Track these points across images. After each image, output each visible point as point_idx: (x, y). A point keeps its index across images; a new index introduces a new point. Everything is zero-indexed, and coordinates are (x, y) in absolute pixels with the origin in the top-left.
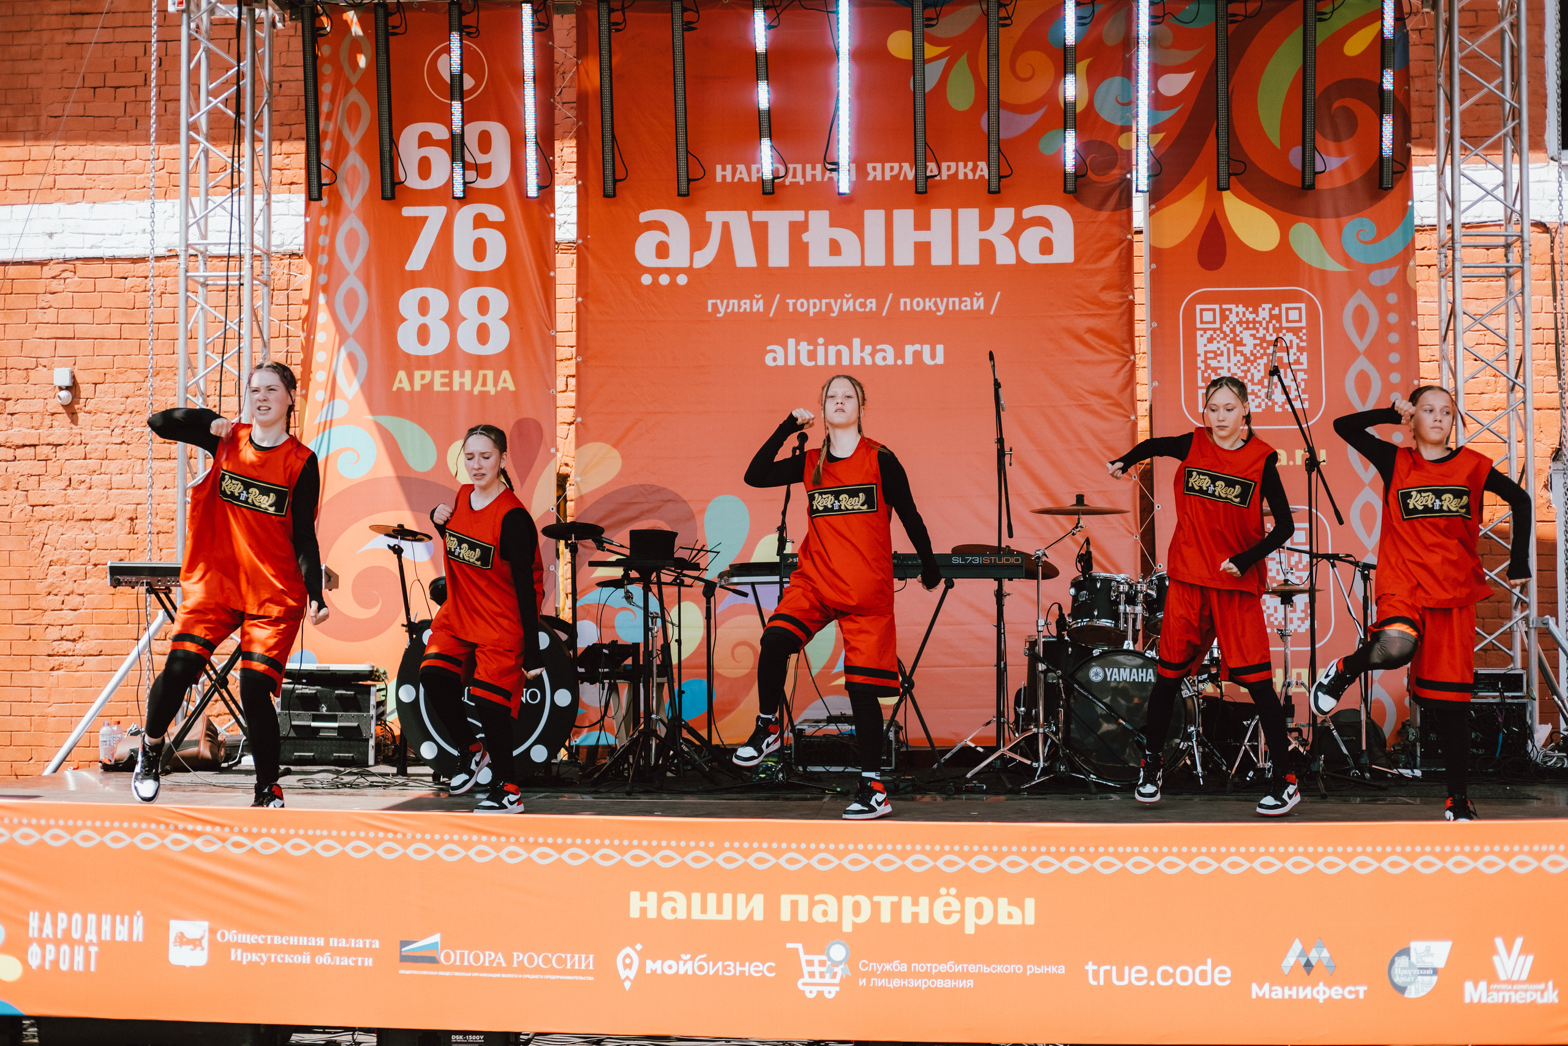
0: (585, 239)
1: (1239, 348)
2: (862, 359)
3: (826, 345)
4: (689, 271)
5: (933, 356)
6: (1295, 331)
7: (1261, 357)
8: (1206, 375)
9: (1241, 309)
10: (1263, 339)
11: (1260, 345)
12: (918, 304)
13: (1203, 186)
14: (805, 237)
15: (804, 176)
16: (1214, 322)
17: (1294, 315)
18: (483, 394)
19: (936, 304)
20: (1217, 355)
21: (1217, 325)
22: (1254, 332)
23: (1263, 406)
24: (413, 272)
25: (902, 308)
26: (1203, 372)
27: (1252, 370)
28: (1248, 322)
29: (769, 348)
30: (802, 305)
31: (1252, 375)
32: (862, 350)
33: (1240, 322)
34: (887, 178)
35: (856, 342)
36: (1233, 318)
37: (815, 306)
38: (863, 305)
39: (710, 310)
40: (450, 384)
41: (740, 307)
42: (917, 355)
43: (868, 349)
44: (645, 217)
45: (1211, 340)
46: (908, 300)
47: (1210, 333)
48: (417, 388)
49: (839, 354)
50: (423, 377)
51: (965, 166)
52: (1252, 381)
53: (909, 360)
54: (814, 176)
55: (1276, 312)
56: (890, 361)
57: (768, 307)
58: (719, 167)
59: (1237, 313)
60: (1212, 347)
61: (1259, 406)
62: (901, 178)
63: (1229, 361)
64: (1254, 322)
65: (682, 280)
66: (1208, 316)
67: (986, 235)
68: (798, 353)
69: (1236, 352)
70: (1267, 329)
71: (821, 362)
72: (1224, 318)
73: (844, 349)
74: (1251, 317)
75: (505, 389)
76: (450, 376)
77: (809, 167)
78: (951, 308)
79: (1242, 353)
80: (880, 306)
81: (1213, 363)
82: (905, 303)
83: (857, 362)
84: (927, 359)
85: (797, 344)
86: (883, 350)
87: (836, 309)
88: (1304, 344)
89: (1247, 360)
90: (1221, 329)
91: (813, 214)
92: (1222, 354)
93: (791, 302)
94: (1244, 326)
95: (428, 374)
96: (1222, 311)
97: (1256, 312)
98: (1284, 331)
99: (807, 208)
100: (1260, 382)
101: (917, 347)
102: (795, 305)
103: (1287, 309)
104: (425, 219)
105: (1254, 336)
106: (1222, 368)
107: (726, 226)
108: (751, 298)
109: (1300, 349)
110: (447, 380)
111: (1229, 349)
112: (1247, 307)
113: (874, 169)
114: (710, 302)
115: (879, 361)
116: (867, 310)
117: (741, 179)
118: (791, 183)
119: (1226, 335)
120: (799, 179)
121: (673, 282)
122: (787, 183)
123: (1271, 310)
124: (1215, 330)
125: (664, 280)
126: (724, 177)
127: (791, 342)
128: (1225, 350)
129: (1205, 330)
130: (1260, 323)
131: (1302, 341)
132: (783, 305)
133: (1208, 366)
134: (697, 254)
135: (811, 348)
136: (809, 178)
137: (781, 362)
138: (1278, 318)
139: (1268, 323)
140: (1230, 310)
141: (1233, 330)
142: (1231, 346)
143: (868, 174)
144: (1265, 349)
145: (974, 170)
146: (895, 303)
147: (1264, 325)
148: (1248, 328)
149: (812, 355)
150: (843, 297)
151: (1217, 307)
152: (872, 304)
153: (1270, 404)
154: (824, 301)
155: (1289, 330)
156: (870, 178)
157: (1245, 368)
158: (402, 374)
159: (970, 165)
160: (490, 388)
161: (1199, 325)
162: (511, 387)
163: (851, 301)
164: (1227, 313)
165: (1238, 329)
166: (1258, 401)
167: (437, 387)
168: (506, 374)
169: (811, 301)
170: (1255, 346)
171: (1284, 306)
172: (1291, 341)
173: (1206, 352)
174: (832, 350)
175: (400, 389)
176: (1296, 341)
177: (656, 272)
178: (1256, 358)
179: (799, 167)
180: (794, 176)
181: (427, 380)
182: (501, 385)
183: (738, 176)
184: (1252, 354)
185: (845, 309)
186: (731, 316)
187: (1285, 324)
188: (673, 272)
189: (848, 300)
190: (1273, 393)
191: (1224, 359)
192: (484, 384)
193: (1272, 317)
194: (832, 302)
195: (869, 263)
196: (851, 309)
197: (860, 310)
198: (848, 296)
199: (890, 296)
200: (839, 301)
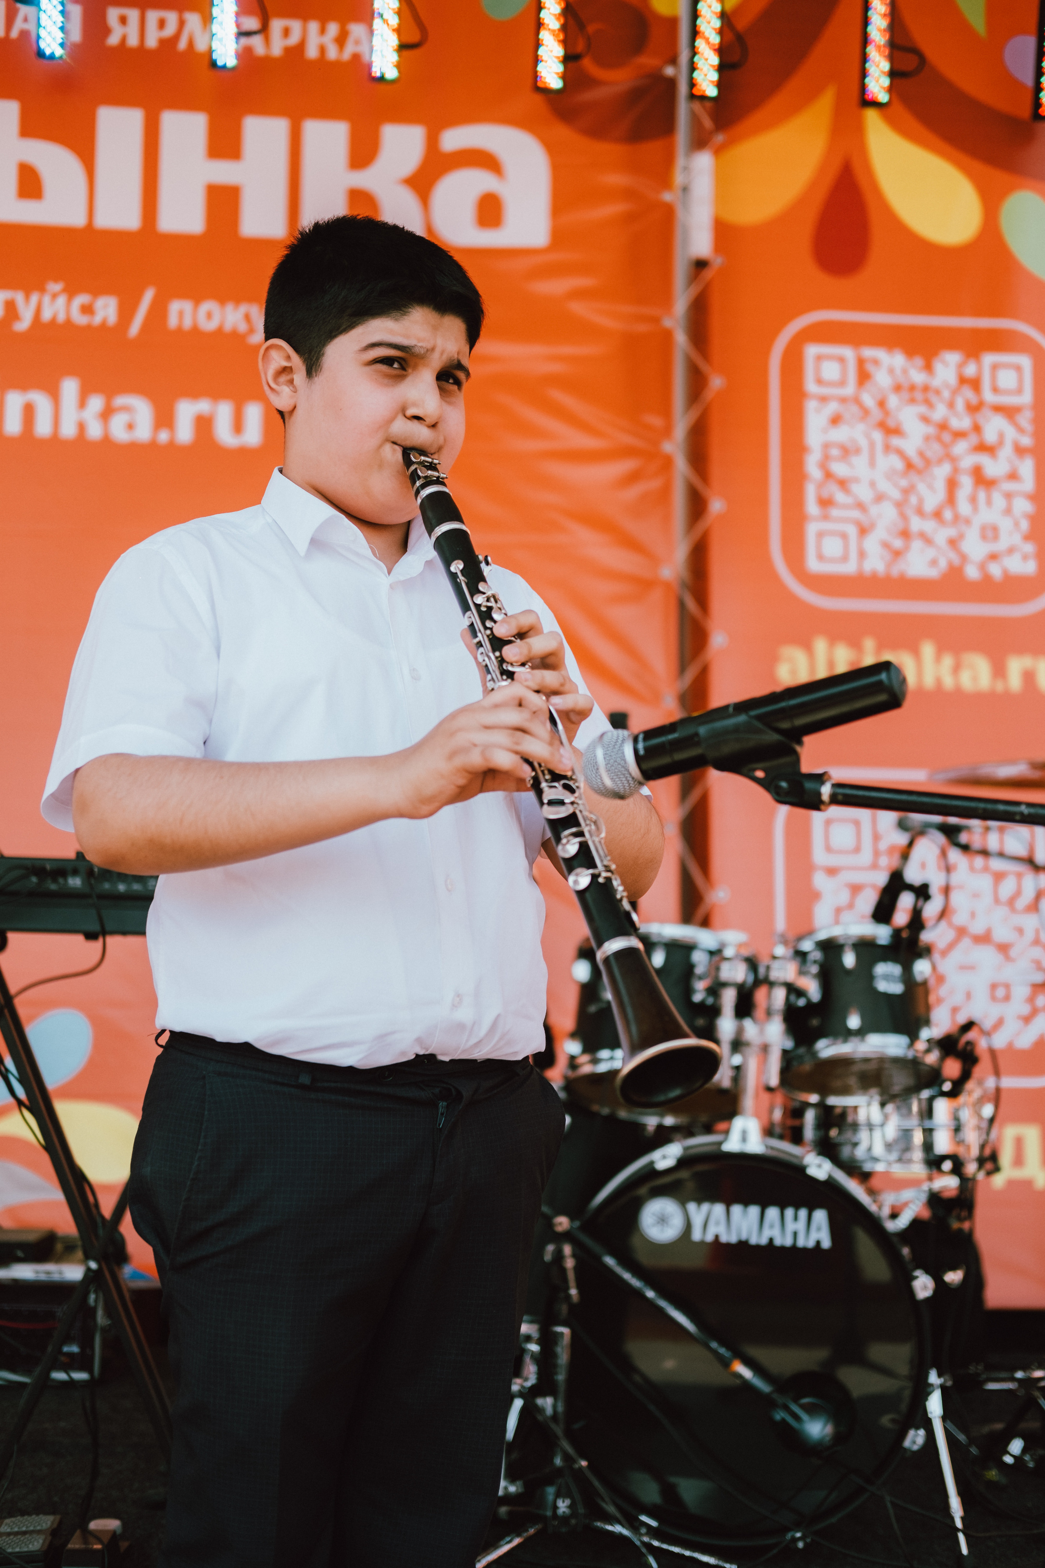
1: (896, 441)
2: (81, 426)
5: (238, 426)
6: (1009, 412)
7: (940, 461)
8: (825, 494)
9: (898, 360)
10: (943, 426)
11: (939, 439)
12: (209, 316)
13: (825, 104)
16: (842, 383)
17: (1006, 379)
19: (247, 317)
20: (847, 451)
21: (850, 390)
22: (922, 409)
23: (943, 564)
25: (173, 321)
26: (820, 486)
27: (922, 487)
28: (912, 388)
31: (921, 501)
32: (82, 402)
33: (898, 388)
35: (69, 387)
36: (882, 379)
38: (87, 310)
42: (204, 424)
43: (96, 403)
45: (836, 420)
46: (186, 306)
47: (833, 407)
49: (29, 411)
51: (323, 31)
52: (920, 512)
53: (185, 433)
55: (971, 370)
56: (144, 432)
59: (891, 371)
60: (840, 434)
61: (934, 563)
63: (872, 463)
64: (926, 389)
66: (830, 371)
67: (363, 179)
69: (887, 448)
70: (951, 405)
72: (863, 377)
73: (39, 400)
74: (918, 377)
79: (900, 453)
80: (126, 312)
81: (839, 469)
82: (181, 312)
83: (68, 429)
84: (224, 433)
86: (126, 409)
87: (25, 314)
88: (1026, 441)
89: (909, 466)
90: (857, 401)
92: (858, 451)
94: (905, 395)
96: (861, 363)
97: (928, 368)
98: (986, 412)
100: (937, 515)
101: (203, 406)
103: (995, 367)
105: (925, 419)
106: (856, 480)
109: (1020, 451)
111: (872, 445)
112: (910, 353)
115: (118, 430)
116: (97, 319)
119: (866, 412)
123: (961, 366)
124: (843, 400)
128: (863, 443)
129: (824, 399)
130: (938, 392)
131: (1021, 430)
133: (828, 475)
138: (975, 384)
139: (955, 392)
140: (876, 362)
141: (882, 404)
142: (878, 436)
144: (945, 446)
145: (341, 40)
146: (158, 311)
147: (946, 394)
148: (912, 401)
150: (42, 290)
151: (848, 353)
152: (106, 309)
153: (956, 561)
155: (998, 409)
156: (113, 40)
157: (904, 483)
159: (333, 29)
161: (811, 386)
163: (61, 301)
164: (870, 367)
165: (893, 401)
166: (931, 553)
170: (927, 438)
171: (989, 359)
172: (1001, 436)
173: (826, 446)
174: (15, 399)
176: (1010, 432)
178: (928, 462)
184: (921, 454)
185: (47, 315)
187: (988, 396)
189: (54, 296)
190: (961, 536)
191: (860, 463)
193: (963, 380)
194: (19, 297)
195: (105, 220)
196: (61, 317)
197: (80, 319)
198: (55, 287)
199: (149, 295)
200: (34, 298)
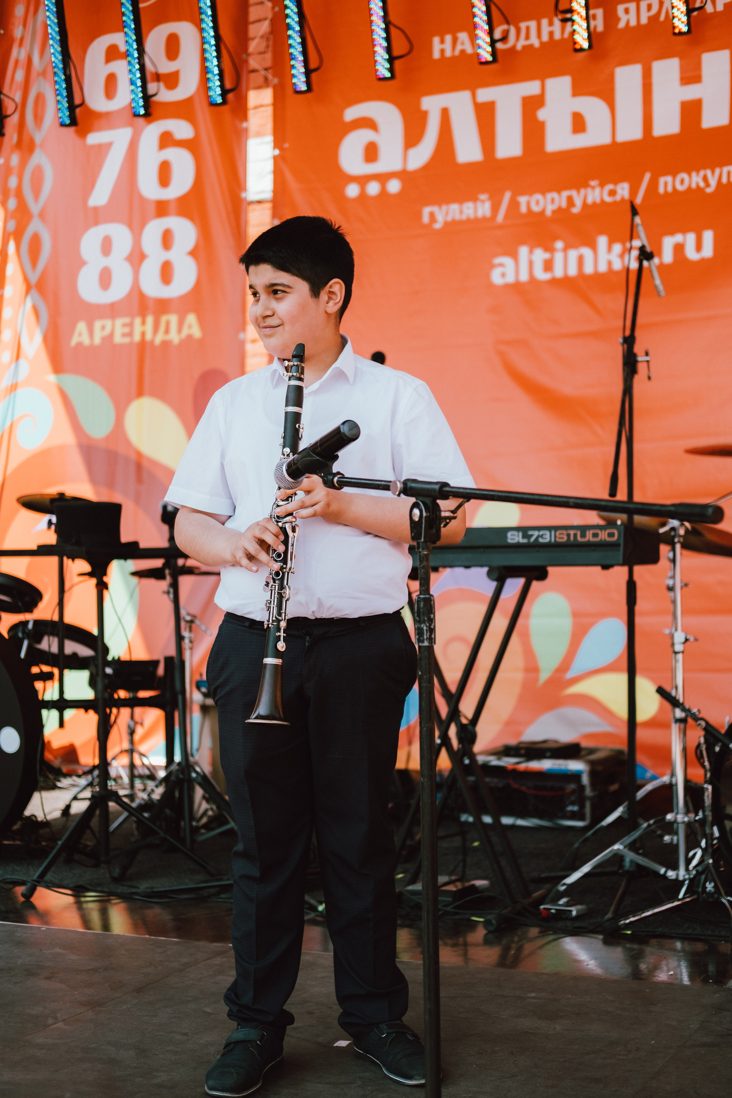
0: (281, 149)
2: (610, 263)
3: (565, 250)
4: (402, 175)
5: (699, 247)
12: (682, 182)
14: (542, 114)
15: (539, 35)
18: (166, 344)
19: (705, 179)
24: (96, 209)
25: (662, 190)
29: (498, 260)
30: (537, 203)
32: (610, 249)
34: (644, 20)
35: (602, 241)
37: (553, 201)
38: (612, 193)
39: (426, 219)
40: (130, 334)
41: (461, 212)
42: (679, 249)
43: (617, 248)
44: (351, 114)
46: (669, 179)
48: (97, 341)
49: (581, 260)
50: (103, 328)
53: (668, 257)
54: (551, 34)
57: (495, 208)
58: (436, 40)
62: (662, 18)
65: (394, 186)
68: (531, 264)
71: (558, 272)
73: (586, 252)
75: (190, 337)
76: (131, 325)
77: (545, 22)
78: (724, 180)
80: (634, 190)
82: (666, 184)
83: (603, 268)
84: (691, 253)
85: (531, 252)
87: (578, 202)
91: (551, 83)
93: (523, 200)
95: (108, 323)
99: (542, 76)
101: (678, 238)
102: (528, 203)
104: (109, 145)
107: (445, 113)
108: (475, 199)
110: (127, 330)
113: (627, 11)
114: (426, 211)
116: (618, 198)
117: (463, 52)
118: (525, 47)
120: (534, 41)
121: (384, 192)
122: (519, 47)
125: (373, 189)
126: (442, 51)
127: (523, 251)
132: (514, 204)
134: (412, 152)
135: (547, 256)
136: (545, 38)
137: (510, 279)
143: (618, 19)
146: (653, 185)
149: (548, 266)
150: (586, 185)
152: (623, 190)
154: (565, 194)
156: (622, 25)
158: (81, 327)
160: (174, 337)
162: (196, 332)
163: (598, 191)
167: (118, 339)
168: (191, 319)
169: (549, 196)
174: (573, 254)
175: (79, 344)
177: (363, 180)
179: (533, 24)
180: (527, 37)
181: (107, 331)
182: (185, 332)
183: (459, 47)
185: (590, 200)
186: (451, 226)
188: (383, 178)
189: (593, 188)
192: (167, 331)
194: (574, 193)
195: (622, 137)
196: (598, 200)
197: (608, 199)
198: (593, 183)
199: (647, 176)
200: (583, 191)
